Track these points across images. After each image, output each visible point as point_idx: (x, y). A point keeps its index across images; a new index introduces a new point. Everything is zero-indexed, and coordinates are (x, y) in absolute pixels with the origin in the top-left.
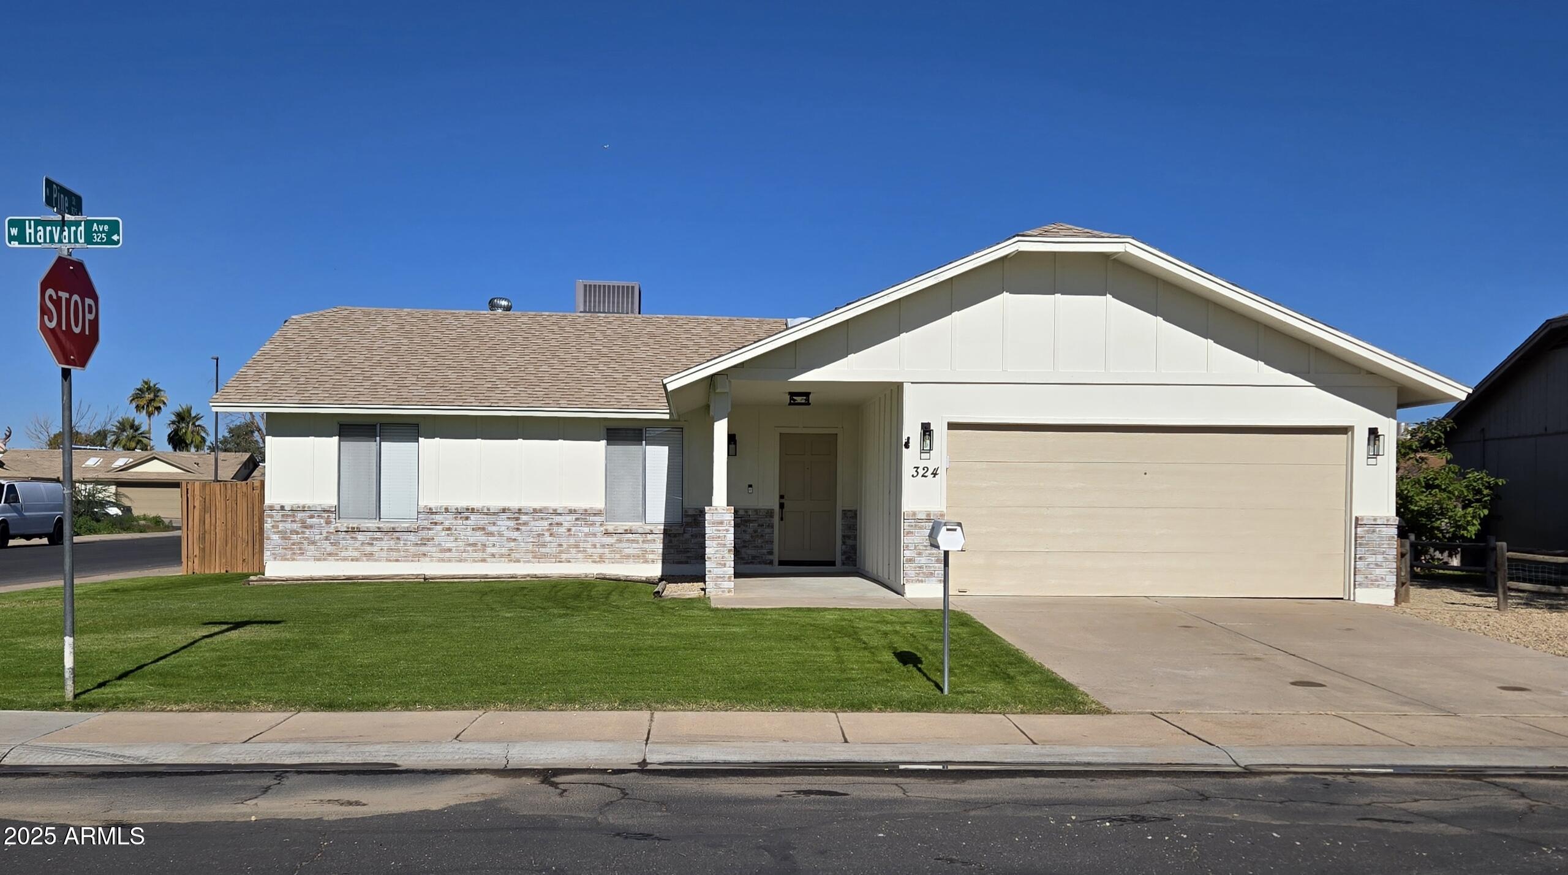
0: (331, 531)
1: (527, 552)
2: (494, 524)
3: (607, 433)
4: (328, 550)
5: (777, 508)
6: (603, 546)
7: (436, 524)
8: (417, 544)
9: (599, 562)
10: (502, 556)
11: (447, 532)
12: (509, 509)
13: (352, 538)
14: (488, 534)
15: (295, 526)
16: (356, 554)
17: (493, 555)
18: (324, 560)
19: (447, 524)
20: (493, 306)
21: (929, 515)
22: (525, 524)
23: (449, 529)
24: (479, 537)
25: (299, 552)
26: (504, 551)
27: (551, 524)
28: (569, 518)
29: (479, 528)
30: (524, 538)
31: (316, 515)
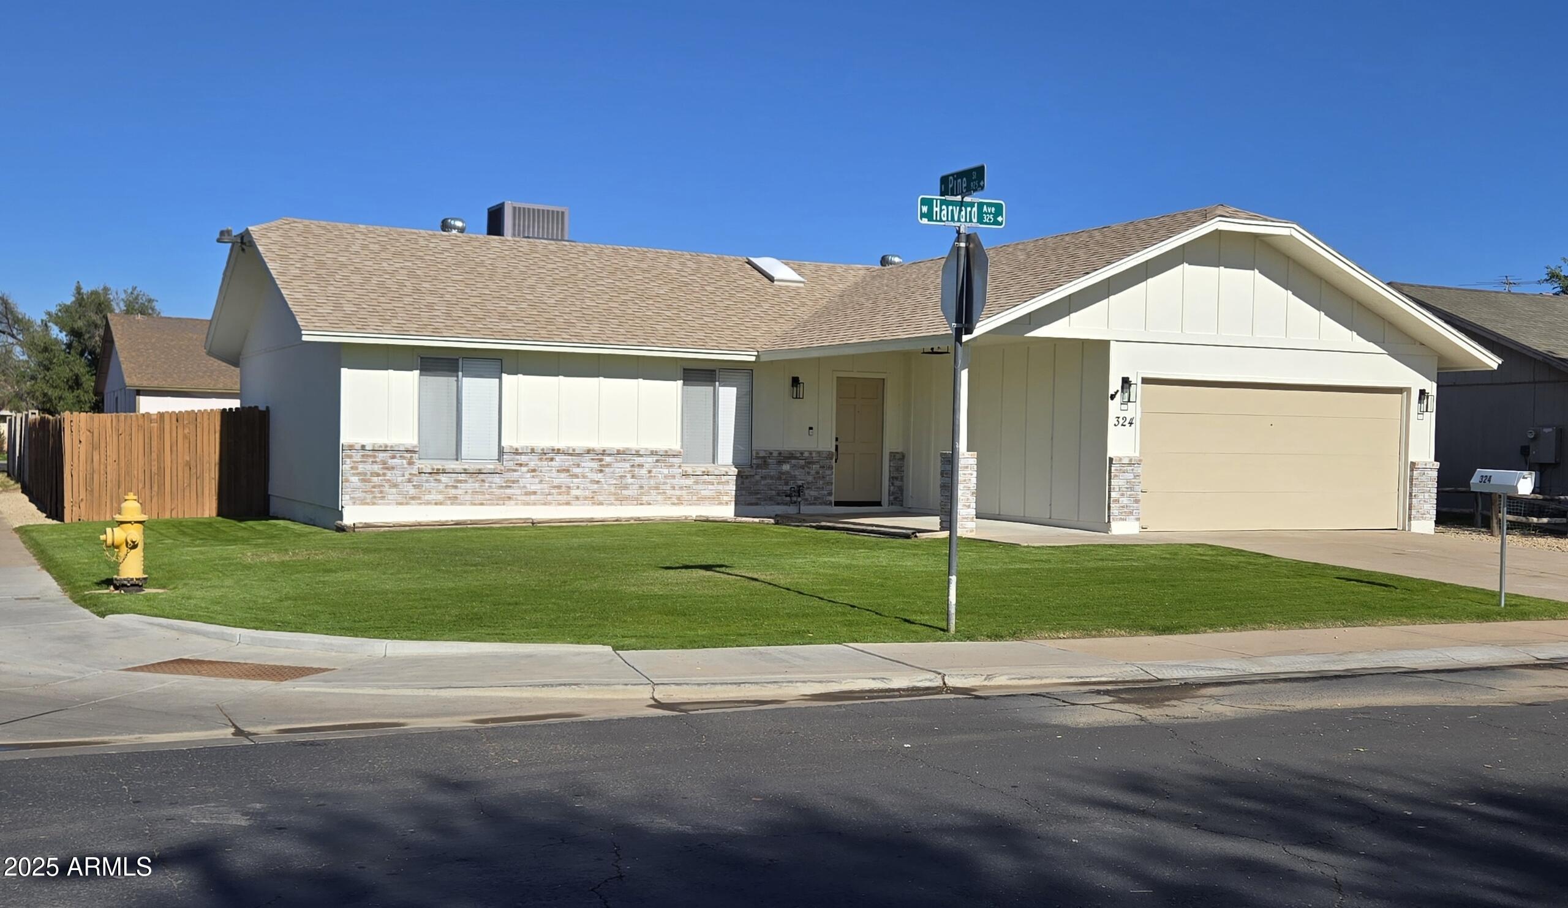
0: (414, 472)
1: (610, 494)
2: (578, 466)
3: (684, 373)
4: (410, 493)
5: (834, 451)
6: (681, 488)
7: (521, 465)
8: (502, 486)
9: (678, 504)
10: (586, 498)
11: (532, 474)
12: (593, 450)
13: (436, 480)
14: (572, 475)
15: (376, 468)
16: (440, 497)
17: (577, 498)
18: (407, 504)
19: (532, 465)
20: (445, 226)
21: (1131, 460)
22: (608, 465)
23: (534, 471)
24: (563, 479)
25: (380, 495)
26: (587, 493)
27: (633, 466)
28: (650, 460)
29: (564, 470)
30: (608, 482)
31: (398, 455)
